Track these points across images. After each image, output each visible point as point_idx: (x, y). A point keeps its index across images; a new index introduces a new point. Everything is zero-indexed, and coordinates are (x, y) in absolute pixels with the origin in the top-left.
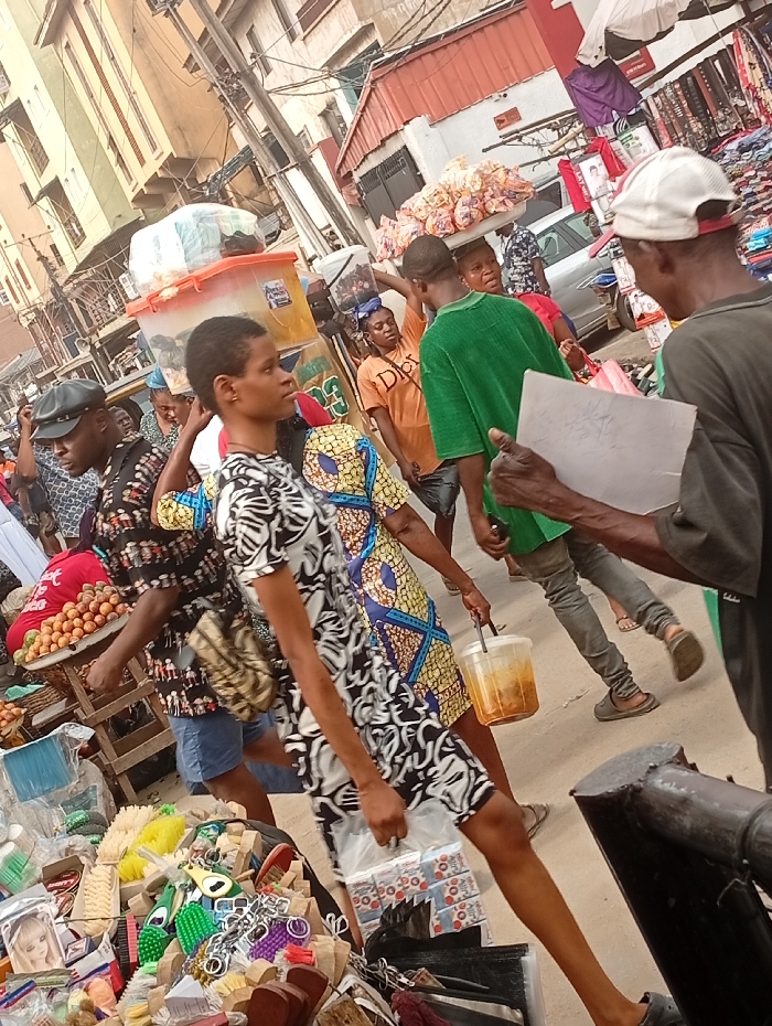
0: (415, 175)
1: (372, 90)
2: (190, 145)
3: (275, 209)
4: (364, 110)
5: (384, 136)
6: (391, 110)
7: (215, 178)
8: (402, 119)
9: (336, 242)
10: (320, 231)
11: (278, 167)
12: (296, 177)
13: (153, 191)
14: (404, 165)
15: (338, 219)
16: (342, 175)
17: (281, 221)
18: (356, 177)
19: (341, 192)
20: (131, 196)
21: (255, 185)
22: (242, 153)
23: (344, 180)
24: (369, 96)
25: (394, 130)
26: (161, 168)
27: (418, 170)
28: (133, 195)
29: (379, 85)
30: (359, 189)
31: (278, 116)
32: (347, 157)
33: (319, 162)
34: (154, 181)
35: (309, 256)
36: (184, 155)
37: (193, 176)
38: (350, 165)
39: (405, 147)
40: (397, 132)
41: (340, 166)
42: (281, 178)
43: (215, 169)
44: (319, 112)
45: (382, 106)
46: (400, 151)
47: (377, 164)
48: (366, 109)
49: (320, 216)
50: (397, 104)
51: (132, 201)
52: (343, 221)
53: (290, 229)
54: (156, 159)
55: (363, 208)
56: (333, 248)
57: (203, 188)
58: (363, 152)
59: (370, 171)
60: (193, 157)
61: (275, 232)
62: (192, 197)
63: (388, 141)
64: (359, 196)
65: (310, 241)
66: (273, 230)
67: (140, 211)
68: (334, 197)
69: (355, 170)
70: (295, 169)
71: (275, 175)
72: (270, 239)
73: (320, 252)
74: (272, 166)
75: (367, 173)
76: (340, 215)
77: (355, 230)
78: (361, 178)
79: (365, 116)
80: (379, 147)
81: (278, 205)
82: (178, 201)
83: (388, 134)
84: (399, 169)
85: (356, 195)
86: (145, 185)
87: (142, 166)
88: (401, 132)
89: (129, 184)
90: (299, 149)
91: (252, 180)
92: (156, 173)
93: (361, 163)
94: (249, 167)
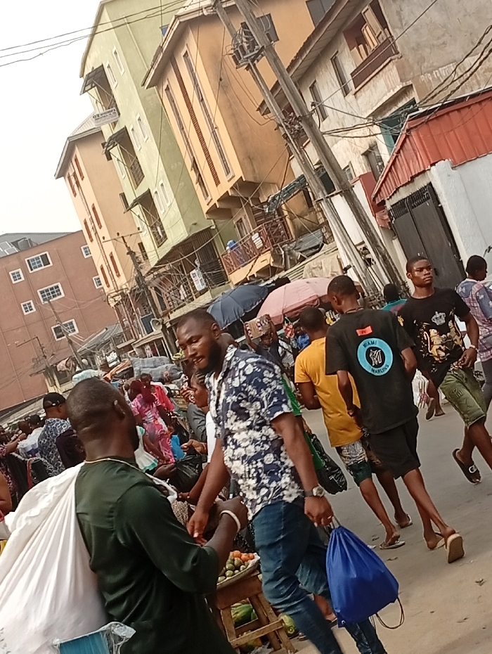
0: (437, 207)
1: (407, 136)
2: (257, 172)
3: (320, 227)
4: (399, 152)
5: (414, 174)
6: (421, 153)
7: (274, 199)
8: (430, 162)
9: (368, 256)
10: (355, 246)
11: (325, 193)
12: (339, 202)
13: (224, 206)
14: (428, 198)
15: (370, 237)
16: (377, 202)
17: (324, 237)
18: (388, 205)
19: (375, 216)
20: (206, 208)
21: (306, 206)
22: (298, 180)
23: (378, 207)
24: (404, 141)
25: (422, 169)
26: (232, 188)
27: (439, 203)
28: (208, 208)
29: (413, 133)
30: (389, 215)
31: (329, 153)
32: (382, 189)
33: (359, 191)
34: (225, 198)
35: (345, 265)
36: (251, 179)
37: (256, 196)
38: (384, 195)
39: (430, 184)
40: (424, 171)
41: (376, 195)
42: (327, 201)
43: (275, 192)
44: (362, 152)
45: (414, 151)
46: (426, 187)
47: (406, 196)
48: (401, 151)
49: (357, 235)
50: (427, 149)
51: (207, 213)
52: (375, 239)
53: (331, 244)
54: (229, 181)
55: (392, 230)
56: (364, 261)
57: (264, 206)
58: (396, 185)
59: (400, 201)
60: (258, 181)
61: (319, 245)
62: (254, 212)
63: (417, 178)
64: (389, 221)
65: (347, 254)
66: (318, 243)
67: (212, 221)
68: (369, 220)
69: (388, 199)
70: (339, 195)
71: (322, 199)
72: (314, 250)
73: (354, 263)
74: (321, 192)
75: (398, 203)
76: (373, 234)
77: (384, 247)
78: (392, 206)
79: (399, 157)
80: (409, 183)
81: (323, 223)
82: (243, 214)
83: (417, 173)
84: (424, 201)
85: (387, 219)
86: (218, 201)
87: (217, 185)
88: (428, 172)
89: (206, 199)
90: (344, 180)
91: (304, 203)
92: (227, 192)
93: (393, 194)
94: (302, 192)
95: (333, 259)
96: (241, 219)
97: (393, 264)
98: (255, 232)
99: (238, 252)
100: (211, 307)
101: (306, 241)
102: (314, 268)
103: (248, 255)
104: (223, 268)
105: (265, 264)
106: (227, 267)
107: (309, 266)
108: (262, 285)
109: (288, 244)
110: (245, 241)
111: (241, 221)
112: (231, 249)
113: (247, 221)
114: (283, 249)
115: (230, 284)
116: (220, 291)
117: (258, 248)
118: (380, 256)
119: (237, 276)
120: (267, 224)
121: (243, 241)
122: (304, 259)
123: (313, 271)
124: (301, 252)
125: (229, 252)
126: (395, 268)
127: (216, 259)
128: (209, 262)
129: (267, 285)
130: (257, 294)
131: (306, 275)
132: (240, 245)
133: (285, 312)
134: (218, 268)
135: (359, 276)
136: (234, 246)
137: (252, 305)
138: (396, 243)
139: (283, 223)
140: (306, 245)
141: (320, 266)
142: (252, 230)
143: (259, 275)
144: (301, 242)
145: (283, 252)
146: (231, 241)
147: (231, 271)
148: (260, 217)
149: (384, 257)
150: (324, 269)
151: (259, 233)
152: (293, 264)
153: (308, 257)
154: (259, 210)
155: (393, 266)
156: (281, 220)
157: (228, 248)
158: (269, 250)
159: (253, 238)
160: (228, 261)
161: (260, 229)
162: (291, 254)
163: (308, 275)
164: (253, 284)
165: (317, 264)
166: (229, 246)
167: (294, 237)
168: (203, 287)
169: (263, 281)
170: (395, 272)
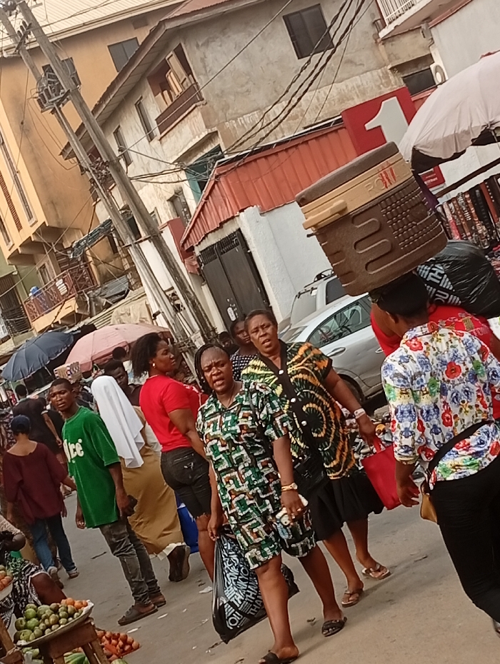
0: (246, 253)
1: (216, 183)
2: (60, 217)
3: (126, 273)
4: (207, 198)
5: (222, 220)
6: (229, 199)
7: (78, 244)
8: (238, 207)
9: (177, 302)
10: (164, 292)
11: (133, 239)
12: (148, 248)
13: (26, 251)
14: (237, 244)
15: (180, 284)
16: (186, 248)
17: (130, 283)
18: (197, 251)
19: (184, 262)
20: (7, 254)
21: (111, 252)
22: (103, 226)
23: (187, 253)
24: (213, 187)
25: (231, 215)
26: (34, 234)
27: (248, 249)
28: (9, 253)
29: (222, 179)
30: (198, 261)
31: (137, 198)
32: (191, 235)
33: (168, 237)
34: (28, 244)
35: (154, 311)
36: (54, 224)
37: (60, 242)
38: (193, 241)
39: (239, 230)
40: (233, 217)
41: (185, 242)
42: (135, 247)
43: (79, 237)
44: (168, 198)
45: (223, 196)
46: (235, 233)
47: (215, 242)
48: (210, 198)
49: (165, 280)
50: (235, 196)
51: (8, 259)
52: (184, 284)
53: (137, 290)
54: (31, 226)
55: (201, 276)
56: (173, 306)
57: (68, 252)
58: (205, 231)
59: (209, 247)
60: (62, 226)
61: (124, 291)
62: (58, 258)
63: (226, 224)
64: (198, 266)
65: (156, 300)
66: (123, 290)
67: (14, 266)
68: (178, 266)
69: (197, 245)
70: (147, 241)
71: (131, 245)
72: (120, 297)
73: (163, 309)
74: (129, 238)
75: (207, 248)
76: (182, 280)
77: (194, 293)
78: (201, 252)
79: (208, 203)
80: (217, 229)
81: (128, 270)
82: (46, 260)
83: (226, 219)
84: (233, 247)
85: (196, 265)
86: (20, 246)
87: (19, 230)
88: (237, 218)
89: (7, 245)
90: (152, 226)
91: (109, 249)
92: (30, 237)
93: (202, 241)
94: (106, 237)
95: (141, 305)
96: (44, 265)
97: (203, 310)
98: (59, 278)
99: (41, 299)
100: (15, 354)
101: (112, 287)
102: (122, 314)
103: (52, 301)
104: (26, 315)
105: (70, 310)
106: (30, 314)
107: (117, 312)
108: (67, 332)
109: (93, 290)
110: (49, 287)
111: (44, 266)
112: (35, 295)
113: (50, 267)
114: (88, 295)
115: (33, 331)
116: (23, 339)
117: (62, 294)
118: (189, 302)
119: (41, 323)
120: (72, 270)
121: (47, 287)
122: (110, 306)
123: (121, 317)
124: (107, 298)
125: (32, 298)
126: (205, 314)
127: (18, 306)
128: (11, 309)
129: (73, 331)
130: (63, 341)
131: (114, 321)
132: (43, 291)
133: (93, 359)
134: (21, 315)
135: (168, 322)
136: (38, 293)
137: (58, 353)
138: (205, 289)
139: (88, 269)
140: (111, 291)
141: (128, 312)
142: (56, 277)
143: (63, 322)
144: (106, 288)
145: (88, 299)
146: (34, 288)
147: (34, 318)
148: (65, 263)
149: (193, 302)
150: (132, 315)
151: (64, 279)
152: (99, 310)
153: (114, 303)
154: (63, 256)
155: (202, 312)
156: (86, 266)
157: (30, 294)
158: (74, 296)
159: (57, 284)
160: (31, 308)
161: (64, 275)
162: (96, 300)
163: (116, 322)
164: (57, 331)
165: (125, 309)
166: (32, 292)
167: (99, 283)
168: (6, 335)
169: (67, 328)
170: (205, 318)
